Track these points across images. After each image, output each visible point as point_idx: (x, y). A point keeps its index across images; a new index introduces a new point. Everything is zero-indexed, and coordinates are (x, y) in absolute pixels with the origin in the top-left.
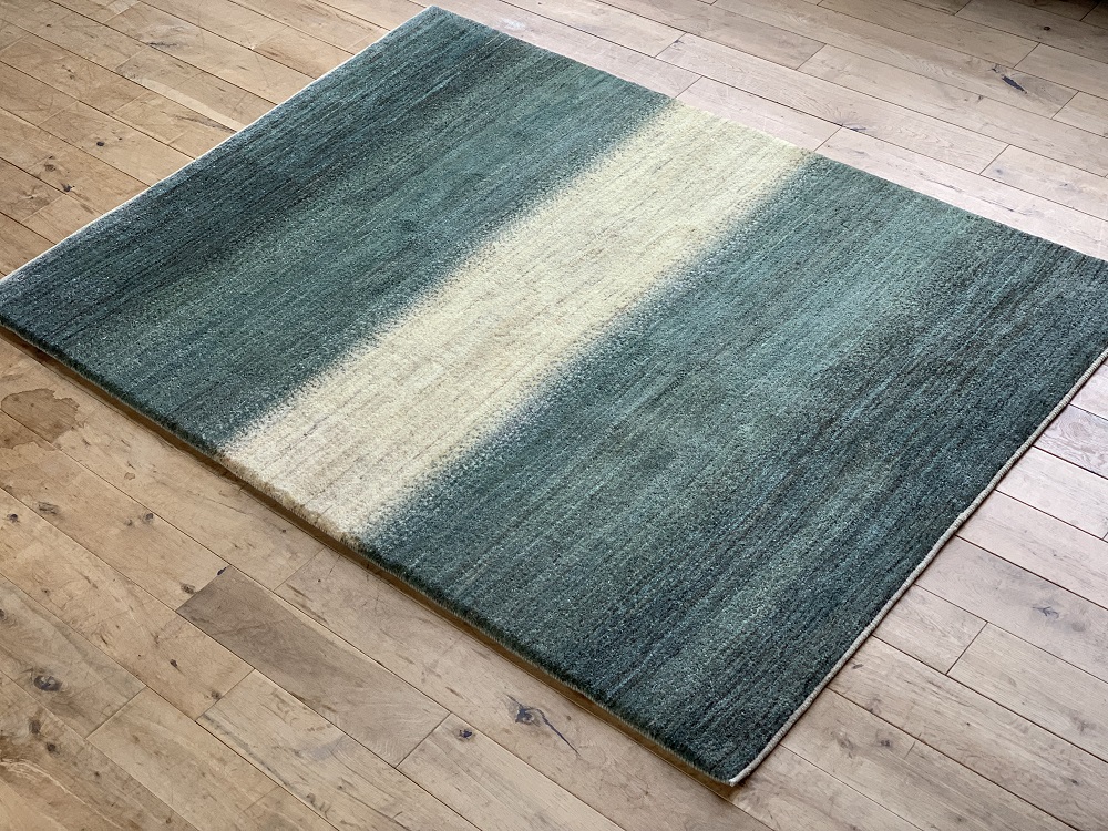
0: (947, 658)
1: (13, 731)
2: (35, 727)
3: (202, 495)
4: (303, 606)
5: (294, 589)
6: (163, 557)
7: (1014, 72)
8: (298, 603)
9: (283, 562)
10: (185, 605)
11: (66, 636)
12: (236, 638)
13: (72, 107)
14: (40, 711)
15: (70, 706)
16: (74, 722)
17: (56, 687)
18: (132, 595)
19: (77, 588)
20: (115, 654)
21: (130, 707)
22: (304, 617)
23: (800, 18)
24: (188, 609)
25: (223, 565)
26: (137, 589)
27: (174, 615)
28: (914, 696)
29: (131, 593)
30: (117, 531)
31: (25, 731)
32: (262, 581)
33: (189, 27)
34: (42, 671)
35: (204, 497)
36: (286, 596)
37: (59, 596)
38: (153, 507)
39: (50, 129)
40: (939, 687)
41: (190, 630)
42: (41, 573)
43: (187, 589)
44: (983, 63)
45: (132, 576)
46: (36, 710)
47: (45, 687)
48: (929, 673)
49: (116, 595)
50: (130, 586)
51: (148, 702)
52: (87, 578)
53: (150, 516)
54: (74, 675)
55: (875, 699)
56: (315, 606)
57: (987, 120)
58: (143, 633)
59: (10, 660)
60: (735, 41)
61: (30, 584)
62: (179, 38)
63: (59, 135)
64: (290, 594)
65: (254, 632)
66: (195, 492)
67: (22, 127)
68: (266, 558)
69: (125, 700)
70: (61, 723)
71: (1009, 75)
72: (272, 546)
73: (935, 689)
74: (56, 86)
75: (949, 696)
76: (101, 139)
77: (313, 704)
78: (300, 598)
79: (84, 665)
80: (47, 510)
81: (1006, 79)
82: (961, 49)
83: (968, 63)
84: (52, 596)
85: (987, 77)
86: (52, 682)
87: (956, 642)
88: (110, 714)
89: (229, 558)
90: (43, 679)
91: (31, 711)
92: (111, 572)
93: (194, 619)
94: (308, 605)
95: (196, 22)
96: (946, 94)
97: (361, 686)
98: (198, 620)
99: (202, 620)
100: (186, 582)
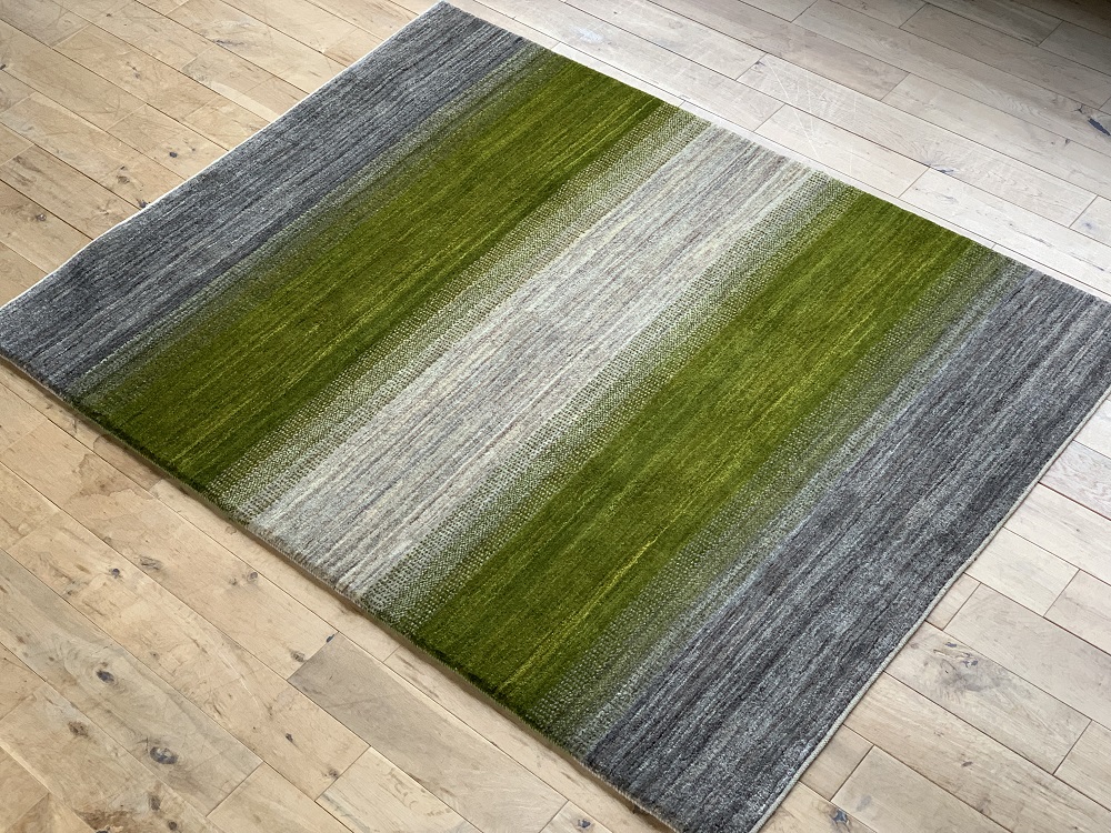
0: (1053, 757)
1: (133, 806)
2: (155, 803)
5: (404, 662)
6: (270, 621)
7: (1100, 114)
8: (408, 676)
10: (296, 674)
11: (180, 705)
12: (349, 712)
13: (140, 110)
14: (158, 786)
15: (189, 782)
16: (193, 798)
17: (172, 760)
18: (242, 661)
19: (186, 652)
20: (230, 726)
21: (249, 784)
22: (415, 691)
23: (883, 43)
24: (299, 678)
25: (331, 632)
26: (247, 655)
27: (286, 685)
28: (1022, 796)
29: (241, 659)
30: (222, 591)
31: (145, 807)
32: (372, 651)
33: (255, 23)
34: (158, 742)
36: (395, 668)
37: (168, 660)
38: (256, 566)
39: (118, 135)
40: (1047, 788)
41: (303, 702)
42: (149, 634)
43: (297, 657)
44: (1069, 103)
45: (240, 639)
46: (154, 784)
47: (161, 760)
48: (1036, 772)
49: (226, 660)
50: (239, 652)
51: (267, 780)
52: (195, 641)
53: (254, 575)
54: (191, 748)
55: (985, 799)
56: (427, 681)
57: (1074, 167)
58: (256, 703)
59: (124, 730)
60: (817, 65)
61: (138, 646)
62: (246, 36)
63: (129, 143)
64: (400, 667)
65: (368, 706)
67: (91, 132)
69: (243, 776)
70: (180, 799)
71: (1095, 117)
73: (1043, 790)
74: (122, 85)
75: (1056, 797)
76: (174, 150)
77: (431, 786)
78: (410, 672)
79: (199, 737)
80: (148, 565)
81: (1092, 122)
82: (1045, 85)
83: (1055, 102)
84: (162, 659)
85: (1073, 118)
86: (168, 754)
87: (1062, 740)
88: (229, 791)
89: (337, 624)
90: (158, 751)
91: (149, 786)
92: (219, 636)
93: (306, 690)
94: (419, 680)
95: (262, 18)
96: (1033, 136)
97: (478, 769)
98: (310, 691)
99: (315, 691)
100: (295, 649)
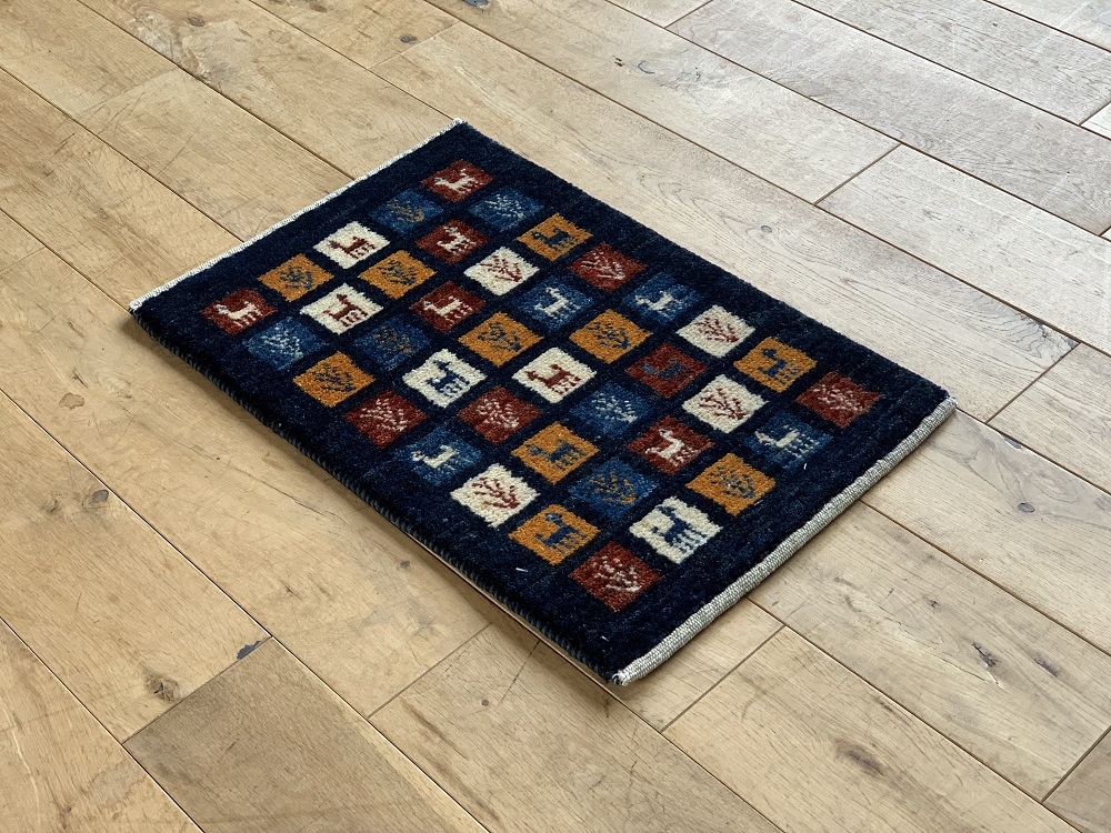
3: (225, 457)
4: (442, 769)
5: (420, 718)
6: (114, 599)
8: (428, 756)
9: (398, 644)
10: (149, 730)
18: (28, 687)
22: (441, 800)
24: (154, 741)
25: (251, 633)
26: (42, 673)
27: (119, 754)
29: (24, 679)
30: (21, 523)
32: (344, 685)
35: (229, 465)
36: (399, 734)
38: (111, 476)
41: (151, 800)
43: (159, 688)
45: (35, 636)
50: (26, 664)
53: (101, 496)
56: (473, 773)
58: (36, 793)
64: (409, 731)
66: (210, 450)
68: (358, 628)
72: (375, 599)
78: (434, 746)
89: (269, 617)
93: (164, 771)
94: (454, 768)
98: (174, 774)
99: (185, 777)
100: (159, 669)
